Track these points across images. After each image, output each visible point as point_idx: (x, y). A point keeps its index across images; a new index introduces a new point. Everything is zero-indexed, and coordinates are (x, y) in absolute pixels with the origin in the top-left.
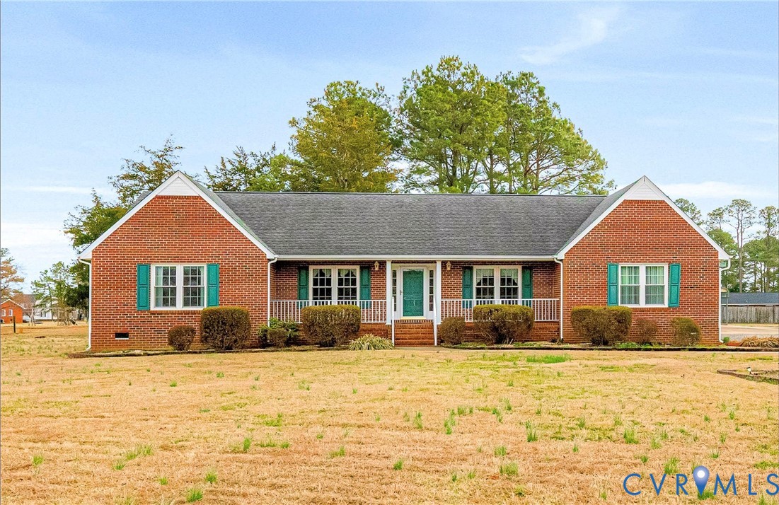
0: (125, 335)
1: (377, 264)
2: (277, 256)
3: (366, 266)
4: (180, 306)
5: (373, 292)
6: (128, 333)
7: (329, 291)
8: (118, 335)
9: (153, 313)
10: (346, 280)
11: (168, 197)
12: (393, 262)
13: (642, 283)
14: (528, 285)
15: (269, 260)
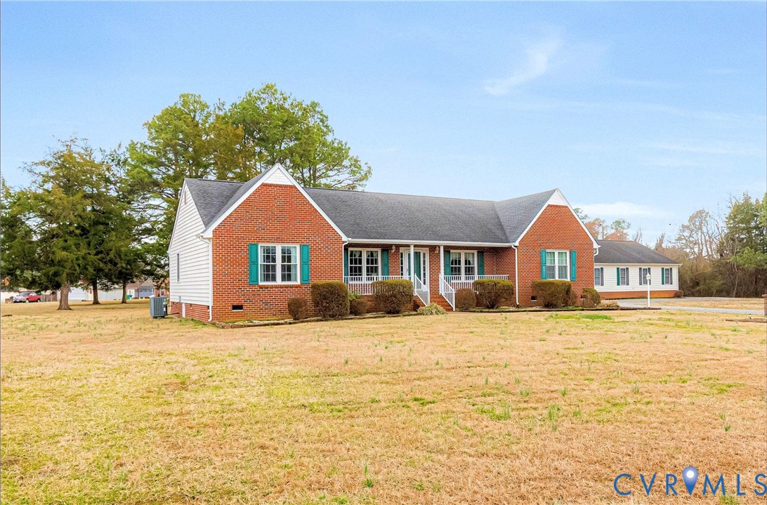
0: (240, 307)
1: (394, 247)
2: (350, 239)
3: (386, 249)
4: (279, 282)
5: (391, 270)
6: (242, 306)
7: (360, 269)
8: (235, 307)
9: (261, 287)
10: (372, 260)
11: (270, 185)
12: (415, 246)
13: (557, 264)
14: (481, 266)
15: (344, 242)
